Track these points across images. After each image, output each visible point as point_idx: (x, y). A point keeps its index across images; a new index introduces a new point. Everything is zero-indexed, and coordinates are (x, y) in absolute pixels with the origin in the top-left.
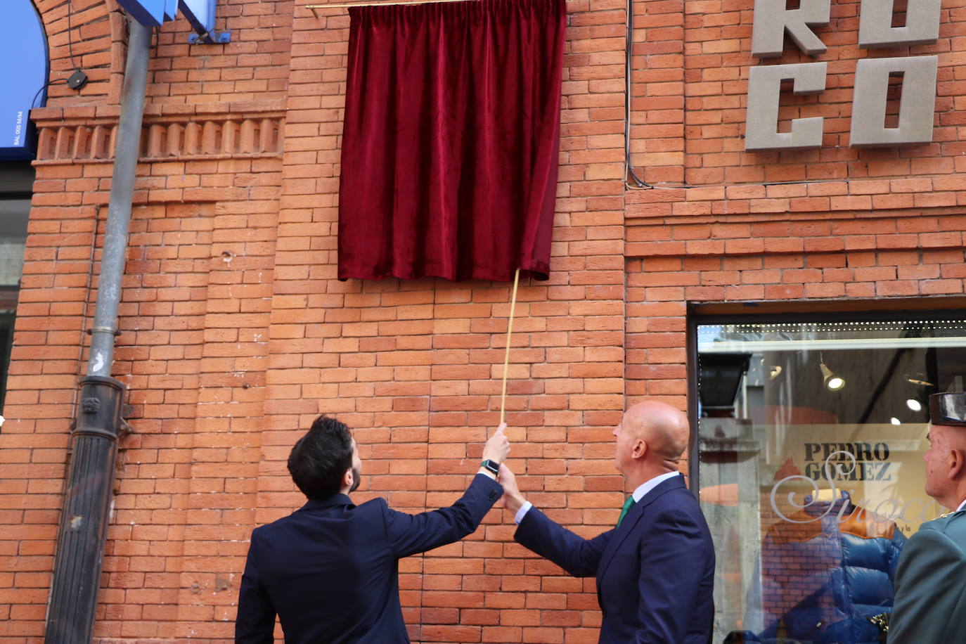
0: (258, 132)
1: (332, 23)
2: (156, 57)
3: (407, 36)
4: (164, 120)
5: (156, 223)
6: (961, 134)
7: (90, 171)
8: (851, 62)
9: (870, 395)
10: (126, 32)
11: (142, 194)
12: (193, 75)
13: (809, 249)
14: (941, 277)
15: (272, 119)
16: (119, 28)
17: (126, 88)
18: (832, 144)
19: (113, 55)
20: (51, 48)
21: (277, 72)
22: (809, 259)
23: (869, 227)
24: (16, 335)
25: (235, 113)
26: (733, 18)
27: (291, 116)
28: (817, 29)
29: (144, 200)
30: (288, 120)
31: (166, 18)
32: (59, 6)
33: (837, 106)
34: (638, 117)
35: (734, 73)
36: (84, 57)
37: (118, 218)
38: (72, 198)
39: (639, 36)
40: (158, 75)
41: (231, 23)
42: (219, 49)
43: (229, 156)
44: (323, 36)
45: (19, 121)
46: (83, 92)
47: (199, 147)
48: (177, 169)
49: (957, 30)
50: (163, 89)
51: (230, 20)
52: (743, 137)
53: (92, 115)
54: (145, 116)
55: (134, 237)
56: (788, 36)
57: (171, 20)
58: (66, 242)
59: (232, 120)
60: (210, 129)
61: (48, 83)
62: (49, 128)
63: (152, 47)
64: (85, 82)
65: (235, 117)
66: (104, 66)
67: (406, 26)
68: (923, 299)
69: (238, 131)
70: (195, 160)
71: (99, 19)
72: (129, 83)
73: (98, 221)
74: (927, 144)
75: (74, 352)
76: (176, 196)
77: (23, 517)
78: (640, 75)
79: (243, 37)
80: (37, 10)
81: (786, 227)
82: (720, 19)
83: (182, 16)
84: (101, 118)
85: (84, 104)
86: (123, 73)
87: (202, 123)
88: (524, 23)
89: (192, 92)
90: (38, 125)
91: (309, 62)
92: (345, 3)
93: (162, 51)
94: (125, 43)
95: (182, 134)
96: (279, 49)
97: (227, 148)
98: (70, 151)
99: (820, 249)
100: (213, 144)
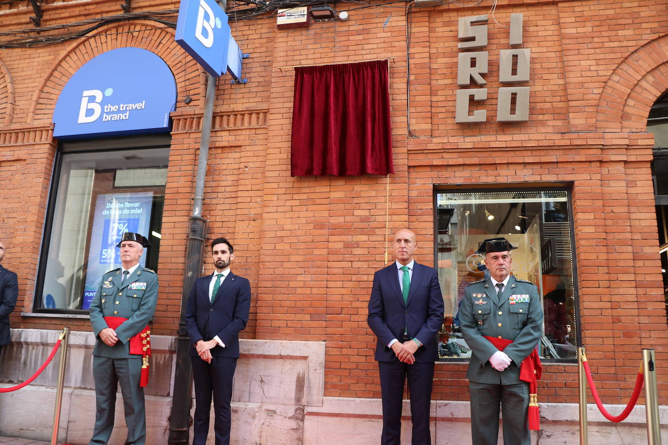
0: (258, 118)
1: (288, 74)
2: (218, 90)
3: (318, 79)
4: (221, 114)
5: (218, 155)
6: (539, 118)
7: (192, 136)
8: (496, 89)
9: (500, 225)
10: (207, 80)
11: (212, 144)
12: (233, 96)
13: (481, 163)
14: (532, 174)
15: (263, 112)
16: (204, 79)
17: (207, 102)
18: (489, 121)
19: (201, 90)
20: (178, 88)
21: (266, 94)
22: (482, 167)
23: (505, 154)
24: (165, 201)
25: (249, 111)
26: (450, 70)
27: (272, 111)
28: (483, 75)
29: (213, 146)
30: (270, 112)
31: (222, 74)
32: (181, 72)
33: (491, 106)
34: (412, 110)
35: (450, 92)
36: (190, 91)
37: (203, 153)
38: (186, 146)
39: (412, 78)
40: (219, 97)
41: (247, 75)
42: (242, 86)
43: (247, 127)
44: (284, 79)
45: (166, 117)
46: (190, 105)
47: (235, 124)
48: (226, 133)
49: (536, 77)
50: (221, 102)
51: (247, 74)
52: (455, 118)
53: (193, 113)
54: (214, 113)
55: (210, 161)
56: (472, 78)
57: (224, 74)
58: (184, 164)
59: (248, 113)
60: (239, 117)
61: (177, 102)
62: (177, 119)
63: (216, 86)
64: (191, 100)
65: (249, 112)
66: (198, 94)
67: (318, 74)
68: (526, 183)
69: (250, 118)
70: (233, 130)
71: (196, 76)
72: (208, 100)
73: (196, 155)
74: (527, 121)
75: (187, 207)
76: (226, 144)
77: (170, 272)
78: (412, 93)
79: (252, 80)
80: (173, 74)
81: (472, 154)
82: (444, 71)
83: (228, 73)
84: (196, 114)
85: (190, 110)
86: (205, 97)
87: (236, 115)
88: (365, 72)
89: (232, 103)
90: (173, 118)
91: (278, 90)
92: (293, 66)
93: (220, 87)
94: (206, 85)
95: (228, 119)
96: (267, 85)
97: (246, 125)
98: (185, 128)
99: (486, 163)
100: (240, 123)
